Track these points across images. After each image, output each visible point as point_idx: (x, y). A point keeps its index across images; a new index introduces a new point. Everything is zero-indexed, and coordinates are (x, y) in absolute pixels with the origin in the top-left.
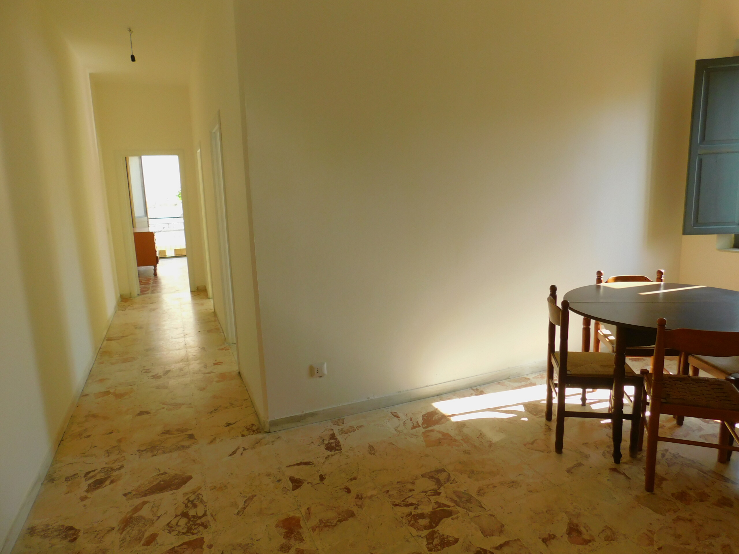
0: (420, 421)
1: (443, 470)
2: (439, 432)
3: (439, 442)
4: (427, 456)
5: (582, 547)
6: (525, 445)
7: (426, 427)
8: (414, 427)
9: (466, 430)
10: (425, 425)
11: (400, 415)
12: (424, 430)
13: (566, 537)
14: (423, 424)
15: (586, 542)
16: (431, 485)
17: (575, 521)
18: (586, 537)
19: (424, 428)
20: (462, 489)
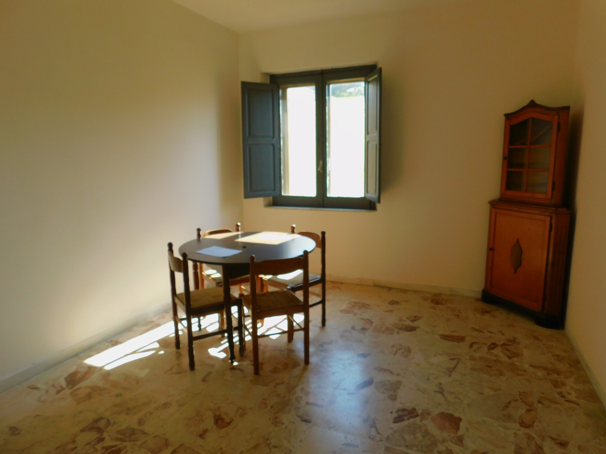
0: (63, 383)
1: (101, 418)
2: (87, 387)
3: (89, 396)
4: (80, 412)
5: (226, 429)
6: (166, 373)
7: (72, 387)
8: (58, 392)
9: (112, 378)
10: (70, 386)
11: (39, 385)
12: (70, 391)
13: (215, 427)
14: (67, 385)
15: (229, 424)
16: (93, 436)
17: (218, 413)
18: (228, 420)
19: (69, 389)
20: (124, 427)
